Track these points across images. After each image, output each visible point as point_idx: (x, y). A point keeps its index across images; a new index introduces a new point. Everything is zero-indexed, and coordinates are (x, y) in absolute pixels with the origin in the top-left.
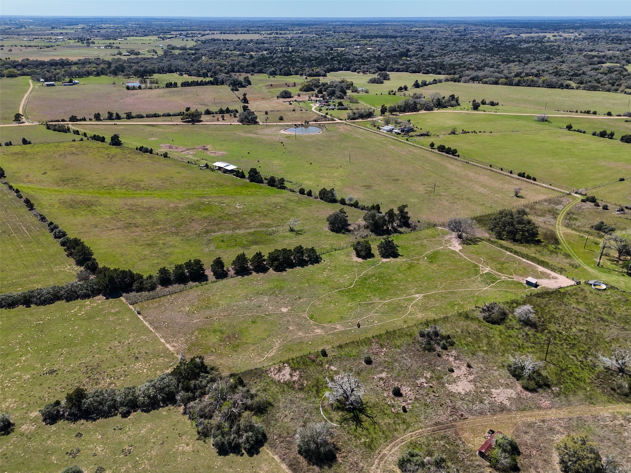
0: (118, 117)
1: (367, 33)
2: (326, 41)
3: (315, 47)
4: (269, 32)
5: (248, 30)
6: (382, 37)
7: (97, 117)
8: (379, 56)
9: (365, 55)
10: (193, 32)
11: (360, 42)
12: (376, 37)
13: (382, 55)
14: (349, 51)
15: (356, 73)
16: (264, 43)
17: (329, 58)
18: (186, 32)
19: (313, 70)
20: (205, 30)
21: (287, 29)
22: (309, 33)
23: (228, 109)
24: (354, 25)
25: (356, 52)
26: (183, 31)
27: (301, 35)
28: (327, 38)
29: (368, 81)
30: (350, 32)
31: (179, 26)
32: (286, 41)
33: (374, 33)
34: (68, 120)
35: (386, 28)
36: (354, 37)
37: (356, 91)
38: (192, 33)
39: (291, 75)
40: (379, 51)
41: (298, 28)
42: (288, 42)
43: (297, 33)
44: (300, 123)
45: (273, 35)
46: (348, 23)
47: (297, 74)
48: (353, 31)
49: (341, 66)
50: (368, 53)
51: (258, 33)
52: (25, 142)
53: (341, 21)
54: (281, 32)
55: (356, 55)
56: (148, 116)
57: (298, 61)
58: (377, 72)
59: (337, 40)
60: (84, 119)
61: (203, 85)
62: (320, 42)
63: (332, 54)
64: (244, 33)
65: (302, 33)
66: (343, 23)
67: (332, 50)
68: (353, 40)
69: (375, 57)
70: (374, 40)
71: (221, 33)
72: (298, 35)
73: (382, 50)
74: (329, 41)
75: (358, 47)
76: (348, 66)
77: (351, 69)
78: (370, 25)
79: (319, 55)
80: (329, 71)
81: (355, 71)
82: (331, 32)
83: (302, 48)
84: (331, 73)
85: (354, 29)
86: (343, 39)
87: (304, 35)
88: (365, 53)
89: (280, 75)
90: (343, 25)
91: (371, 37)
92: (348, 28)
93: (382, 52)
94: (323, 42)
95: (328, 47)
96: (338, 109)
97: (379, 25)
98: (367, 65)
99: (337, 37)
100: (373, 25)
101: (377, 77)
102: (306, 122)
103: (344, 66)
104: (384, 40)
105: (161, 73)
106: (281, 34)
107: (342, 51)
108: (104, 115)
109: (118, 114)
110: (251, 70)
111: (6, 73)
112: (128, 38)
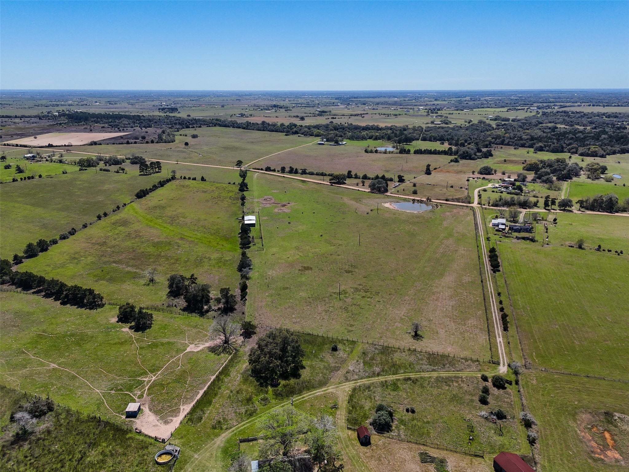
0: (296, 172)
7: (283, 170)
18: (550, 104)
20: (577, 103)
26: (551, 102)
31: (559, 98)
34: (264, 169)
39: (562, 152)
44: (419, 199)
52: (203, 179)
56: (317, 174)
60: (274, 171)
61: (436, 154)
71: (589, 105)
102: (428, 199)
105: (431, 141)
108: (287, 169)
109: (296, 169)
110: (521, 144)
111: (315, 133)
112: (474, 110)
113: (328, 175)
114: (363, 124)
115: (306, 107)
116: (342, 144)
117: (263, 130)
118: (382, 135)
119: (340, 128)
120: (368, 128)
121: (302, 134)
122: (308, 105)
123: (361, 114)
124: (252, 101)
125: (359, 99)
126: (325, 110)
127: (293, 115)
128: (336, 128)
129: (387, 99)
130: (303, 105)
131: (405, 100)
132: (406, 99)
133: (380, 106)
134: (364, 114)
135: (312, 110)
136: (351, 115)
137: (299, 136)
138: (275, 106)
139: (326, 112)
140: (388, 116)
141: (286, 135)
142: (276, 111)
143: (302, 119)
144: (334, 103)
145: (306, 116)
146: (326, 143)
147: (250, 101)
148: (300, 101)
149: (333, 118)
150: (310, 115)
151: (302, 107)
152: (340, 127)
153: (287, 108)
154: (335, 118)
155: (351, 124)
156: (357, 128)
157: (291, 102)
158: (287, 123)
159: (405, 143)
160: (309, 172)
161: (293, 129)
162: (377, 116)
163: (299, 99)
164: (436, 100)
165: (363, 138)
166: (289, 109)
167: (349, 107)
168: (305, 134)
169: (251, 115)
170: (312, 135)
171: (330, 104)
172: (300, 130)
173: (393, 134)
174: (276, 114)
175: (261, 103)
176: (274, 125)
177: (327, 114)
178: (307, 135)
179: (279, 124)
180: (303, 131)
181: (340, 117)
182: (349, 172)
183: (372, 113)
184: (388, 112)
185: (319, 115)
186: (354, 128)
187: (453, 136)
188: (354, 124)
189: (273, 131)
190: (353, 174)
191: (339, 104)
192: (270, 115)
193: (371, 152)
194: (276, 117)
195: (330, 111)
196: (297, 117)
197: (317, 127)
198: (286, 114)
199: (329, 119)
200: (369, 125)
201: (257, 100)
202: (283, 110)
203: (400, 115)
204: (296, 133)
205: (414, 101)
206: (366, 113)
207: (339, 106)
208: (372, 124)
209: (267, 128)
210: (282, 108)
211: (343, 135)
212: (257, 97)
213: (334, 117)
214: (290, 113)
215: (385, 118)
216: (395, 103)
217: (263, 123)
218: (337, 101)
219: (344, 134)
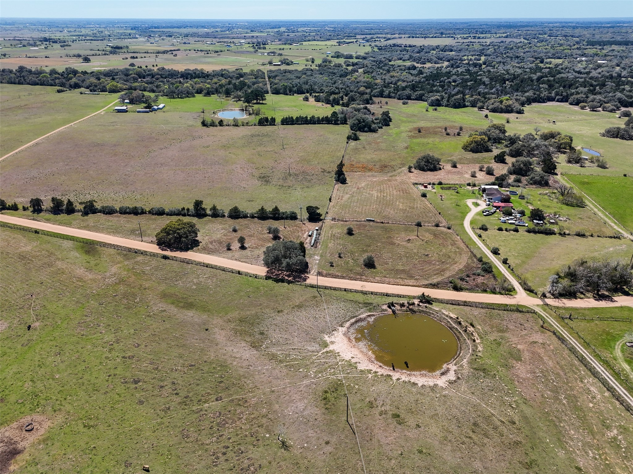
0: (71, 210)
1: (597, 37)
2: (536, 49)
3: (518, 57)
4: (465, 36)
5: (442, 34)
6: (619, 43)
7: (36, 205)
8: (619, 76)
9: (594, 74)
10: (379, 36)
11: (586, 52)
12: (611, 43)
13: (624, 73)
14: (569, 65)
15: (576, 108)
16: (451, 51)
17: (535, 77)
18: (371, 36)
19: (501, 102)
20: (394, 34)
21: (490, 32)
22: (516, 37)
23: (276, 209)
24: (577, 27)
25: (579, 67)
26: (370, 34)
27: (504, 40)
28: (539, 44)
29: (603, 131)
30: (572, 36)
32: (481, 48)
33: (607, 37)
35: (624, 30)
36: (578, 43)
37: (577, 160)
38: (377, 37)
39: (465, 106)
40: (618, 66)
41: (504, 31)
42: (483, 49)
43: (499, 37)
45: (470, 40)
46: (570, 24)
47: (473, 106)
48: (577, 35)
49: (553, 95)
50: (599, 70)
51: (452, 37)
53: (561, 22)
54: (480, 35)
55: (579, 72)
57: (484, 83)
58: (618, 109)
59: (552, 47)
60: (15, 208)
61: (314, 123)
62: (527, 49)
63: (541, 69)
64: (436, 37)
65: (507, 37)
66: (564, 24)
67: (542, 62)
68: (576, 47)
69: (611, 77)
70: (607, 49)
71: (409, 37)
72: (500, 40)
73: (622, 65)
74: (541, 48)
75: (584, 59)
76: (564, 94)
77: (570, 100)
78: (601, 27)
79: (519, 71)
80: (530, 101)
81: (577, 104)
82: (546, 36)
83: (499, 59)
84: (534, 105)
85: (577, 32)
86: (561, 45)
87: (509, 40)
88: (595, 69)
89: (447, 106)
90: (563, 27)
91: (603, 44)
92: (570, 32)
93: (624, 69)
94: (532, 50)
95: (536, 58)
96: (529, 231)
97: (613, 27)
98: (600, 93)
99: (553, 43)
100: (604, 27)
101: (623, 126)
103: (557, 94)
104: (623, 48)
105: (287, 94)
106: (479, 38)
107: (557, 66)
108: (47, 204)
109: (70, 203)
110: (406, 95)
111: (108, 87)
112: (304, 43)
113: (150, 212)
114: (181, 68)
115: (92, 40)
116: (158, 109)
117: (19, 83)
118: (215, 86)
119: (148, 75)
120: (189, 74)
121: (87, 88)
122: (95, 38)
123: (170, 51)
124: (14, 32)
125: (161, 30)
126: (120, 45)
127: (72, 52)
128: (141, 75)
129: (195, 30)
130: (88, 38)
131: (217, 32)
132: (218, 30)
133: (191, 40)
134: (174, 50)
135: (101, 45)
136: (158, 53)
137: (81, 93)
138: (46, 40)
139: (121, 48)
140: (208, 53)
141: (59, 91)
142: (46, 48)
143: (87, 60)
144: (130, 35)
145: (93, 55)
146: (130, 106)
147: (10, 32)
148: (84, 31)
149: (133, 58)
150: (98, 52)
151: (87, 40)
152: (148, 73)
153: (65, 42)
154: (137, 58)
155: (163, 69)
156: (173, 74)
157: (71, 34)
158: (61, 69)
159: (255, 101)
160: (103, 207)
161: (71, 78)
162: (193, 54)
163: (83, 30)
164: (252, 31)
165: (189, 94)
166: (67, 43)
167: (152, 40)
168: (93, 89)
169: (5, 55)
170: (104, 90)
171: (126, 35)
172: (83, 81)
173: (231, 86)
174: (47, 53)
175: (27, 35)
176: (39, 73)
177: (123, 51)
178: (95, 91)
179: (48, 70)
180: (87, 83)
181: (143, 55)
182: (198, 204)
183: (185, 48)
184: (205, 47)
185: (111, 52)
186: (169, 75)
187: (311, 86)
188: (167, 67)
189: (37, 84)
190: (207, 205)
191: (137, 36)
192: (36, 55)
193: (213, 124)
194: (46, 57)
195: (127, 47)
196: (79, 56)
197: (111, 74)
198: (63, 52)
199: (127, 58)
200: (190, 70)
201: (22, 32)
202: (57, 46)
203: (221, 51)
204: (76, 86)
205: (228, 32)
206: (176, 48)
207: (137, 38)
208: (194, 68)
209: (25, 80)
210: (56, 42)
211: (155, 89)
212: (22, 26)
213: (135, 55)
214: (68, 50)
215: (205, 57)
216: (207, 35)
217: (21, 69)
218: (134, 31)
219: (157, 87)
